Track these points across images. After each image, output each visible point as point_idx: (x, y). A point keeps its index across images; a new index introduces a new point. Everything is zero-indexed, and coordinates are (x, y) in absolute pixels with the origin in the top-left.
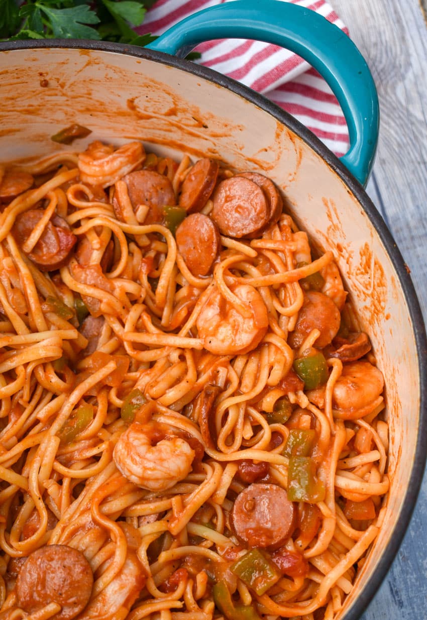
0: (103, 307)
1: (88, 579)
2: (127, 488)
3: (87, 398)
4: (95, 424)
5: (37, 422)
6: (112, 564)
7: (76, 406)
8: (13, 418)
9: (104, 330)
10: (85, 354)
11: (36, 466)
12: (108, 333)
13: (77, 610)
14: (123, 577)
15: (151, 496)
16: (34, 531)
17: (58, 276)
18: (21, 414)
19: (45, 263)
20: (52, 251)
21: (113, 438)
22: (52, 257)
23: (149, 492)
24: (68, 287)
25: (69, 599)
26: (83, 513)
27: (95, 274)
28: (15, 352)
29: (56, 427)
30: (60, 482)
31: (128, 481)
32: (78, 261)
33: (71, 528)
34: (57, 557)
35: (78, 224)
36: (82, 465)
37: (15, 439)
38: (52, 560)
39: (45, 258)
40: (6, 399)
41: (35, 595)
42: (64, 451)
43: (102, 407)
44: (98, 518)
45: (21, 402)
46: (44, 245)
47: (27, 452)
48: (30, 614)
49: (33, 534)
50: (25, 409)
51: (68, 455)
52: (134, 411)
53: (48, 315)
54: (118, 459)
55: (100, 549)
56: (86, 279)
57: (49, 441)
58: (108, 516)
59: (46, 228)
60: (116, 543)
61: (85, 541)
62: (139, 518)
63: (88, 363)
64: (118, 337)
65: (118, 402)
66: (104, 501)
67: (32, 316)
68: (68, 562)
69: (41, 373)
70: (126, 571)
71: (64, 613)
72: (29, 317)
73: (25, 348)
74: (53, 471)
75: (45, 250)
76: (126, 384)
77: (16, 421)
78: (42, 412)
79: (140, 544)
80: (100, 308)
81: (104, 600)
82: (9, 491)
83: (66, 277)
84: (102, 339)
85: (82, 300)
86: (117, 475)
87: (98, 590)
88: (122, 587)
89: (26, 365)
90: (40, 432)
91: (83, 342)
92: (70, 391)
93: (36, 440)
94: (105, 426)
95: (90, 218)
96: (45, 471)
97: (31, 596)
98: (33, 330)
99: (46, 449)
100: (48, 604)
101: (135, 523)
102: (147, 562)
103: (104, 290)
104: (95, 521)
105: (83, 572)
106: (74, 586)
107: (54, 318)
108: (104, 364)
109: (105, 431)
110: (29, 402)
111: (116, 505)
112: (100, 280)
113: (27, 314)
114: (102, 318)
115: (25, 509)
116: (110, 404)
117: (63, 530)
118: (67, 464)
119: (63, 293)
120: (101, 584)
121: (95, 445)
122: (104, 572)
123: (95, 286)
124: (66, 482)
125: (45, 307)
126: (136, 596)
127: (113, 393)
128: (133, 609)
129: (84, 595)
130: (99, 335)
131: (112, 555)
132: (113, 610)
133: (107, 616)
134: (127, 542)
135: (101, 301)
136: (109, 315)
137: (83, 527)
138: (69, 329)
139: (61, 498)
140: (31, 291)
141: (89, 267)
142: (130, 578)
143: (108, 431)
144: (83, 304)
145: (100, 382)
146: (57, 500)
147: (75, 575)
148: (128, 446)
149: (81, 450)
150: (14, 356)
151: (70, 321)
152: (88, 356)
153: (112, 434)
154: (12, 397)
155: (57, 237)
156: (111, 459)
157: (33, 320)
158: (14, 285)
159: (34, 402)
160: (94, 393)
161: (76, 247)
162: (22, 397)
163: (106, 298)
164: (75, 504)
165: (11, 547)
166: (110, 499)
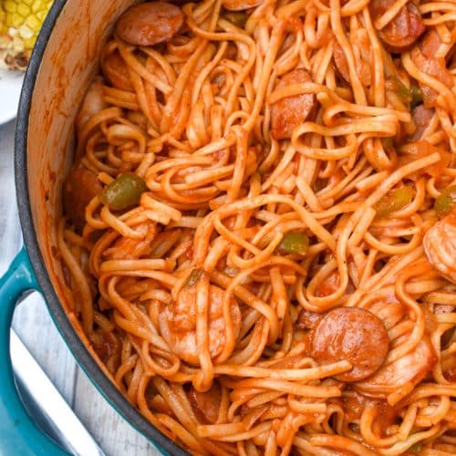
0: (439, 99)
1: (385, 347)
2: (432, 274)
3: (406, 181)
4: (412, 207)
5: (354, 191)
6: (407, 340)
7: (395, 186)
8: (333, 181)
9: (432, 122)
10: (409, 140)
11: (347, 231)
12: (436, 126)
13: (367, 373)
14: (416, 355)
15: (449, 288)
16: (331, 292)
17: (398, 60)
18: (342, 179)
19: (392, 44)
20: (401, 34)
21: (425, 225)
22: (400, 40)
23: (449, 283)
24: (407, 72)
25: (362, 360)
26: (385, 286)
27: (439, 67)
28: (350, 120)
29: (372, 199)
30: (366, 252)
31: (434, 268)
32: (421, 50)
33: (372, 297)
34: (359, 319)
35: (428, 16)
36: (390, 242)
37: (332, 201)
38: (354, 320)
39: (393, 39)
40: (332, 161)
41: (331, 348)
42: (376, 224)
43: (420, 193)
44: (401, 293)
45: (344, 168)
46: (394, 26)
47: (339, 216)
48: (320, 365)
49: (329, 294)
50: (346, 175)
51: (379, 230)
52: (452, 204)
53: (389, 93)
54: (429, 245)
55: (397, 324)
56: (428, 69)
57: (364, 211)
58: (411, 295)
59: (401, 11)
60: (415, 321)
61: (384, 312)
62: (436, 305)
63: (412, 149)
64: (444, 131)
65: (435, 193)
66: (408, 281)
67: (374, 90)
68: (368, 327)
69: (369, 146)
70: (419, 350)
71: (354, 372)
72: (371, 90)
73: (360, 118)
74: (363, 240)
75: (394, 31)
76: (444, 178)
77: (336, 185)
78: (362, 183)
79: (436, 328)
80: (435, 101)
81: (393, 370)
82: (318, 248)
83: (408, 63)
84: (429, 130)
85: (419, 88)
86: (424, 259)
87: (390, 360)
88: (413, 363)
89: (358, 135)
90: (355, 201)
91: (411, 129)
92: (392, 170)
93: (352, 207)
94: (419, 212)
95: (442, 13)
96: (356, 238)
97: (326, 349)
98: (371, 103)
99: (360, 218)
100: (340, 360)
101: (431, 309)
102: (439, 347)
103: (444, 83)
104: (397, 296)
105: (381, 339)
106: (370, 351)
107: (393, 97)
108: (428, 154)
109: (418, 216)
110: (352, 170)
111: (419, 287)
112: (442, 72)
113: (368, 87)
114: (433, 110)
115: (325, 269)
116: (427, 192)
117: (363, 297)
118: (377, 236)
119: (402, 77)
120: (394, 355)
121: (406, 227)
122: (398, 346)
123: (436, 77)
124: (373, 254)
125: (389, 84)
126: (423, 376)
127: (431, 183)
128: (417, 387)
129: (377, 361)
130: (426, 125)
131: (409, 332)
132: (401, 382)
133: (393, 386)
134: (426, 323)
135: (438, 93)
136: (441, 108)
137: (383, 299)
138: (403, 111)
139: (364, 268)
140: (378, 66)
141: (433, 58)
142: (422, 357)
143: (422, 217)
144: (419, 92)
145: (422, 169)
146: (360, 268)
147: (373, 341)
148: (443, 234)
149: (392, 228)
150: (349, 123)
151: (405, 104)
152: (412, 143)
153: (424, 220)
154: (337, 161)
155: (409, 22)
156: (420, 243)
157: (374, 94)
158: (364, 55)
159: (355, 172)
160: (414, 178)
161: (422, 37)
162: (346, 164)
163: (444, 91)
164: (377, 276)
165: (307, 300)
166: (414, 280)
